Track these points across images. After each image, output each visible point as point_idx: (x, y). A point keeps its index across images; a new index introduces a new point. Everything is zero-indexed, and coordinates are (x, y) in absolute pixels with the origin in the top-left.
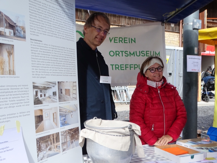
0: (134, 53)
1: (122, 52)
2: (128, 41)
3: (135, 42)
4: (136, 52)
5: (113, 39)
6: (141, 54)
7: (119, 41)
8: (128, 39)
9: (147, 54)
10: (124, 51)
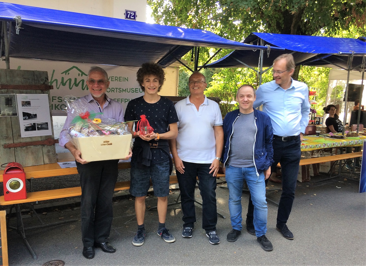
0: (126, 90)
1: (117, 88)
2: (122, 80)
3: (127, 80)
4: (127, 88)
5: (111, 77)
6: (131, 91)
7: (115, 79)
8: (122, 78)
9: (136, 90)
10: (118, 88)
